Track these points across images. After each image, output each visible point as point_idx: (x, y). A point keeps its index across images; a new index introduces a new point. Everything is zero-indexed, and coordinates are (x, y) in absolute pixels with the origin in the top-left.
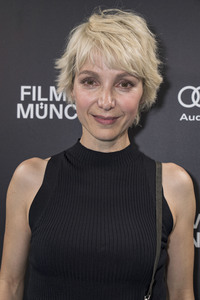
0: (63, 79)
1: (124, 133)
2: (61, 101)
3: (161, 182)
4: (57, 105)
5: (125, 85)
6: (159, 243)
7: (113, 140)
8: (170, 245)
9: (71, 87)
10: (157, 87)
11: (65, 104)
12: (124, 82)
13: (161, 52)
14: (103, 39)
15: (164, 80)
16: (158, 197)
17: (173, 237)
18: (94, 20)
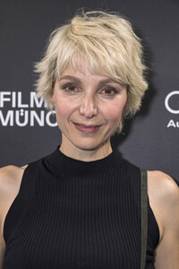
0: (43, 83)
1: (106, 141)
3: (146, 190)
5: (108, 92)
6: (144, 256)
7: (94, 149)
8: (157, 258)
9: (51, 92)
10: (142, 94)
12: (107, 89)
13: (147, 57)
14: (86, 43)
15: (149, 86)
16: (143, 206)
17: (160, 251)
18: (76, 22)
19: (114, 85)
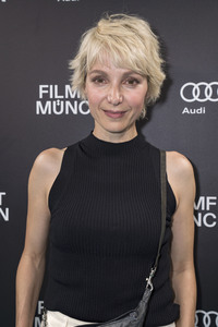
0: (76, 77)
1: (131, 125)
2: (76, 98)
4: (72, 101)
5: (131, 82)
6: (164, 222)
7: (122, 132)
8: (174, 224)
9: (83, 85)
10: (161, 83)
11: (79, 101)
12: (130, 80)
13: (163, 52)
14: (110, 42)
17: (176, 217)
18: (102, 24)
19: (136, 76)
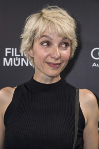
3: (78, 99)
16: (77, 107)
